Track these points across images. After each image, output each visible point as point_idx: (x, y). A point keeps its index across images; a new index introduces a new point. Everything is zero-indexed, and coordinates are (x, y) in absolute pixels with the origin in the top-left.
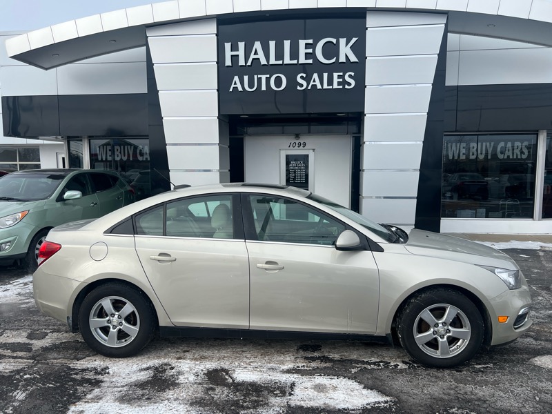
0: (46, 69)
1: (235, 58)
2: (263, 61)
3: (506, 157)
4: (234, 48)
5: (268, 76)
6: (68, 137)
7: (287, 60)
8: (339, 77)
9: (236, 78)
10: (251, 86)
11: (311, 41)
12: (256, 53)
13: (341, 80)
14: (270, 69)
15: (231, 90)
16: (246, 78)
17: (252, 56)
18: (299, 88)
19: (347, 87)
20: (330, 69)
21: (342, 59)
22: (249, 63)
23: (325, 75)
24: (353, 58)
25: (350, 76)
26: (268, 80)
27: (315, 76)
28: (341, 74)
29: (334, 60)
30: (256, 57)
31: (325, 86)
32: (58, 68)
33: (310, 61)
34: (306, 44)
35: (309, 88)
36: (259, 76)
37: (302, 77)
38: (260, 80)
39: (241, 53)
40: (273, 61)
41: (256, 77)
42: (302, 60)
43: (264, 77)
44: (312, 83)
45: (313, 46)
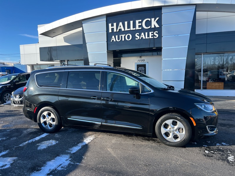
0: (52, 37)
1: (113, 29)
2: (123, 30)
3: (232, 63)
4: (112, 25)
5: (125, 35)
6: (61, 61)
7: (132, 29)
8: (152, 34)
9: (113, 37)
10: (118, 39)
11: (140, 21)
12: (120, 27)
13: (153, 35)
14: (125, 32)
15: (111, 41)
16: (117, 36)
17: (119, 28)
18: (136, 39)
19: (155, 37)
20: (148, 31)
21: (153, 27)
22: (118, 31)
23: (146, 33)
24: (157, 26)
25: (156, 33)
26: (125, 37)
27: (143, 34)
28: (153, 32)
29: (149, 27)
30: (120, 28)
31: (147, 38)
32: (57, 36)
33: (141, 28)
34: (139, 22)
35: (140, 39)
36: (122, 35)
37: (137, 35)
38: (122, 37)
39: (115, 27)
40: (126, 29)
41: (120, 36)
42: (137, 28)
43: (123, 36)
44: (141, 37)
45: (141, 22)
